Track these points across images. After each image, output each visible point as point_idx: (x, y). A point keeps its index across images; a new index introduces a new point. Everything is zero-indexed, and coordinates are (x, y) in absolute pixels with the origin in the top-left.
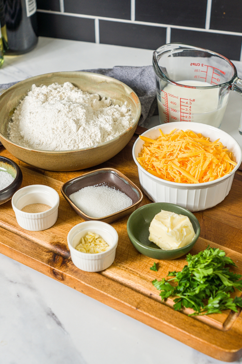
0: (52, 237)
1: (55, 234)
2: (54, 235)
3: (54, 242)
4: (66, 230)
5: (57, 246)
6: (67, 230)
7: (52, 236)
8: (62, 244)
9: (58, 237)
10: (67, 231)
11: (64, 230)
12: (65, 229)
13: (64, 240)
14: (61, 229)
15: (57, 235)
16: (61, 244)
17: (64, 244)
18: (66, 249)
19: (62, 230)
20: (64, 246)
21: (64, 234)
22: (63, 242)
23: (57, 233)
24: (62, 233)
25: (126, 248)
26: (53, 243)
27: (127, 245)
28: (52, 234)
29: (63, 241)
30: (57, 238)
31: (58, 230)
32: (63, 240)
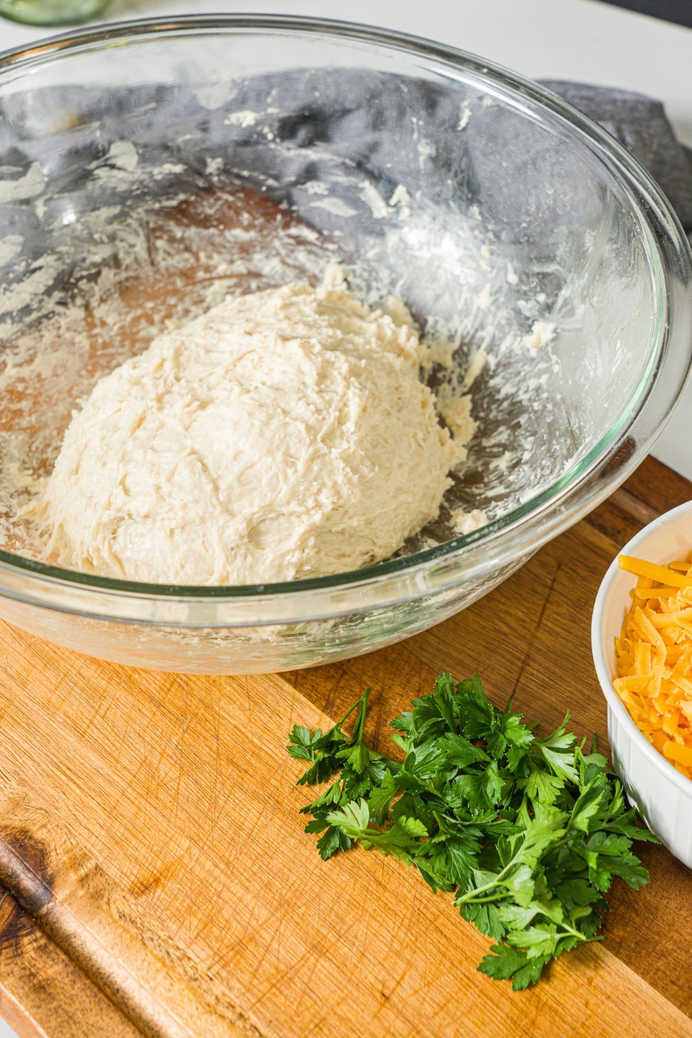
0: (10, 798)
1: (25, 789)
2: (21, 790)
3: (7, 822)
4: (73, 777)
5: (14, 847)
6: (76, 780)
7: (11, 795)
8: (37, 842)
9: (33, 804)
10: (74, 782)
11: (64, 778)
12: (68, 773)
13: (49, 827)
14: (54, 769)
15: (31, 794)
16: (32, 842)
17: (43, 844)
18: (42, 870)
19: (58, 773)
20: (41, 851)
21: (58, 795)
22: (45, 831)
23: (34, 786)
24: (52, 791)
25: (273, 914)
26: (6, 827)
27: (280, 904)
28: (14, 784)
29: (44, 826)
30: (27, 810)
31: (43, 770)
32: (45, 821)
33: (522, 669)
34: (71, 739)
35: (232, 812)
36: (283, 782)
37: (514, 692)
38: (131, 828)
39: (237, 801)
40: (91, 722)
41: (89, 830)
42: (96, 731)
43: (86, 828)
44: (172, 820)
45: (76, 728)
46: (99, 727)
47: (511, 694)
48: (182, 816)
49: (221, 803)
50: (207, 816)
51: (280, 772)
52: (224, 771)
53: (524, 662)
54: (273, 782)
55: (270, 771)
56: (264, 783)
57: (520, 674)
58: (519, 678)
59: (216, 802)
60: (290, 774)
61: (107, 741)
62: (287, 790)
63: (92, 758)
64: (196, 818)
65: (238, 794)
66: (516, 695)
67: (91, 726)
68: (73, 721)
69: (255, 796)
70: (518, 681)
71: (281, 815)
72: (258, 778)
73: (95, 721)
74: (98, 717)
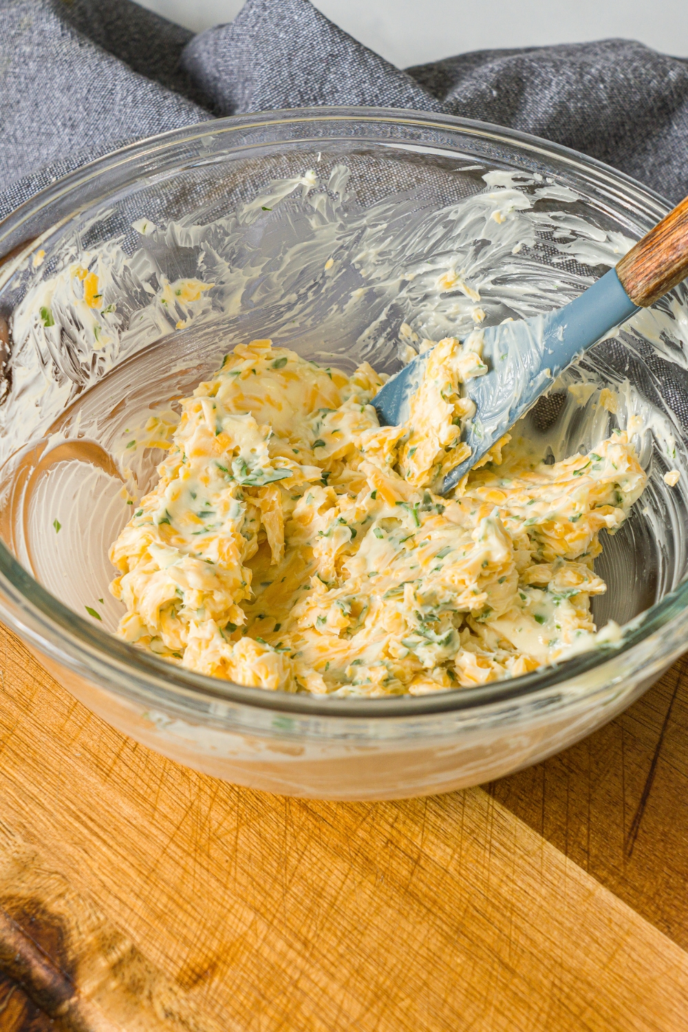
0: (14, 859)
1: (34, 847)
2: (28, 848)
3: (12, 891)
4: (97, 829)
5: (22, 924)
6: (101, 834)
7: (15, 855)
8: (52, 917)
9: (46, 866)
10: (99, 837)
11: (85, 831)
12: (91, 824)
13: (68, 896)
14: (71, 820)
15: (42, 854)
16: (45, 918)
17: (61, 920)
18: (60, 955)
19: (77, 824)
20: (59, 929)
21: (77, 854)
22: (62, 902)
23: (46, 842)
24: (70, 849)
25: (368, 1010)
26: (11, 898)
27: (376, 994)
28: (20, 840)
29: (61, 896)
30: (38, 875)
31: (57, 821)
32: (62, 889)
33: (679, 681)
34: (93, 780)
35: (309, 874)
36: (374, 832)
37: (670, 711)
38: (176, 897)
39: (314, 859)
40: (118, 756)
41: (120, 899)
42: (124, 768)
43: (116, 897)
44: (230, 886)
45: (98, 765)
46: (129, 763)
47: (665, 713)
48: (244, 880)
49: (293, 862)
50: (275, 880)
51: (369, 820)
52: (295, 819)
53: (681, 672)
54: (361, 833)
55: (356, 819)
56: (348, 835)
57: (677, 688)
58: (675, 692)
59: (286, 861)
60: (382, 822)
61: (139, 782)
62: (380, 844)
63: (121, 804)
64: (262, 882)
65: (317, 850)
66: (672, 715)
67: (118, 761)
68: (97, 757)
69: (338, 852)
70: (674, 697)
71: (372, 878)
72: (341, 829)
73: (123, 755)
74: (127, 750)
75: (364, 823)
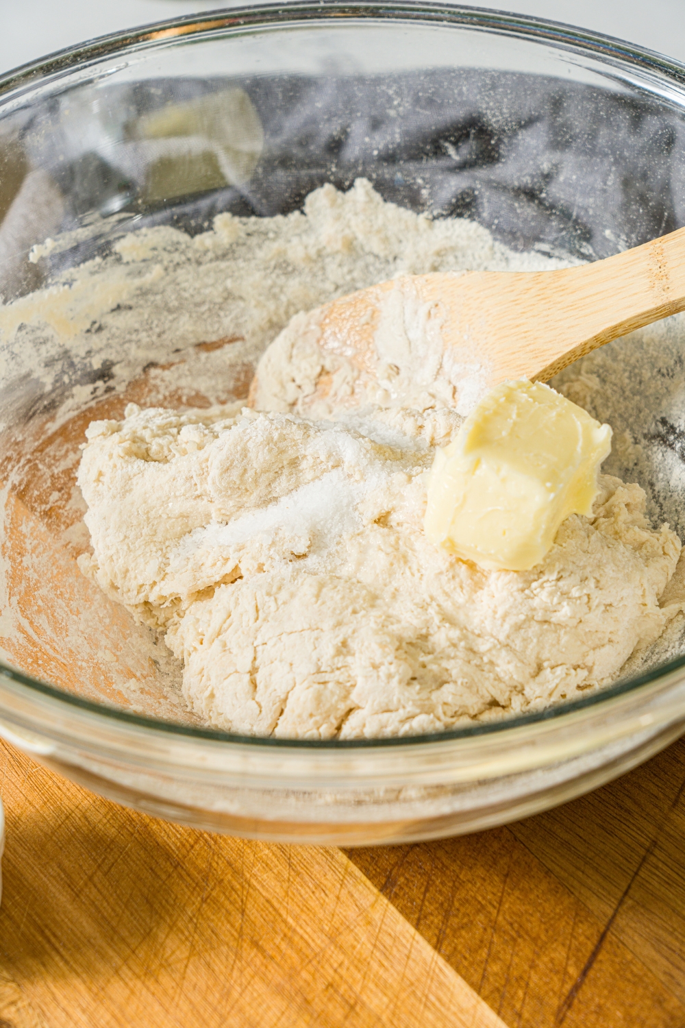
13: (20, 1004)
22: (13, 1009)
29: (13, 1003)
31: (22, 933)
32: (15, 997)
33: (644, 859)
34: (63, 899)
35: (248, 1008)
36: (318, 975)
37: (629, 887)
38: (119, 1016)
39: (255, 995)
40: (90, 878)
41: (67, 1014)
42: (94, 890)
43: (64, 1010)
44: (171, 1010)
45: (70, 885)
46: (99, 886)
47: (624, 889)
48: (185, 1007)
49: (235, 995)
50: (215, 1010)
51: (314, 962)
52: (244, 955)
53: (648, 851)
54: (304, 975)
55: (303, 960)
56: (292, 974)
57: (641, 865)
58: (639, 869)
59: (228, 994)
60: (327, 966)
61: (105, 904)
62: (321, 986)
63: (85, 924)
64: (202, 1011)
65: (259, 986)
66: (631, 892)
67: (89, 883)
68: (68, 876)
69: (279, 991)
70: (636, 874)
71: (307, 1018)
72: (286, 967)
73: (96, 879)
74: (99, 873)
75: (310, 966)
